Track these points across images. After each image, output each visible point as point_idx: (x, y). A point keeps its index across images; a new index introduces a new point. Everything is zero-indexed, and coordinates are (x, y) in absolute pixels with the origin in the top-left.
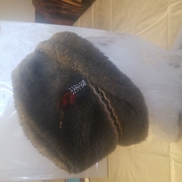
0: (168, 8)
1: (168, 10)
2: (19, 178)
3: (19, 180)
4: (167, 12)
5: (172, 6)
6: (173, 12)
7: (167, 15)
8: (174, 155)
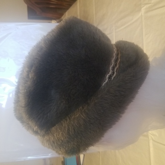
0: (142, 9)
1: (142, 11)
2: (23, 159)
3: (23, 160)
4: (141, 13)
5: (145, 7)
6: (146, 12)
7: (142, 15)
8: (152, 136)
